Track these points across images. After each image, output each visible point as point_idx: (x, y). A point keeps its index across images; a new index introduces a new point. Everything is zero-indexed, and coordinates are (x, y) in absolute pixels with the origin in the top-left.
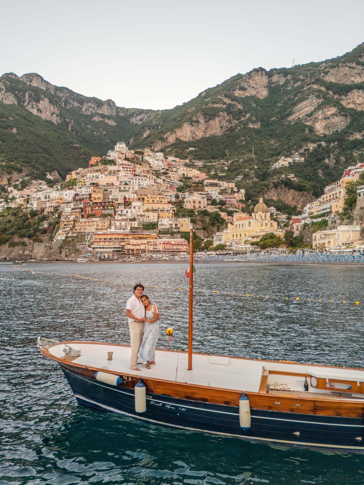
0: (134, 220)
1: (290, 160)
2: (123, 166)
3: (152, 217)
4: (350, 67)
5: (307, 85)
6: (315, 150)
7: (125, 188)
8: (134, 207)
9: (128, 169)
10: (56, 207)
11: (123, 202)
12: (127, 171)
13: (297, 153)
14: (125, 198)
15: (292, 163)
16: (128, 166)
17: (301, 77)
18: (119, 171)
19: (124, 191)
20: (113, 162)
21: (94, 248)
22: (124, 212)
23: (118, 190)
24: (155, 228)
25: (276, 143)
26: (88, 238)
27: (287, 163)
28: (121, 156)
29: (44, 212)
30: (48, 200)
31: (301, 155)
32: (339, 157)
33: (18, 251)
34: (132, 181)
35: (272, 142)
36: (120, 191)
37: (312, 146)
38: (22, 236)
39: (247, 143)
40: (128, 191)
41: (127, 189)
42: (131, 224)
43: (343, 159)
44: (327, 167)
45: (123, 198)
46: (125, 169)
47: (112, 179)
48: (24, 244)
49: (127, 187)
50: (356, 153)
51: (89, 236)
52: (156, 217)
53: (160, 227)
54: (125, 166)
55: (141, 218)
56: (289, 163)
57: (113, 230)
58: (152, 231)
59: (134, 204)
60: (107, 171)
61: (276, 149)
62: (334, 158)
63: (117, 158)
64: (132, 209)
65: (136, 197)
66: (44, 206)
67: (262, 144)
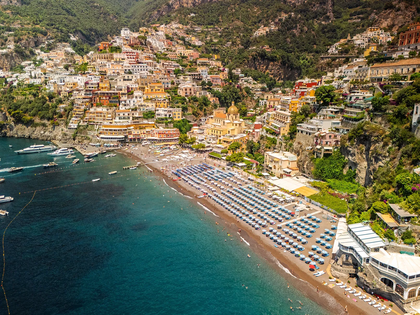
0: (135, 109)
1: (267, 29)
2: (127, 54)
3: (151, 106)
6: (287, 20)
7: (128, 77)
8: (136, 97)
9: (132, 57)
10: (70, 92)
11: (126, 92)
12: (131, 58)
13: (273, 23)
14: (128, 88)
15: (269, 33)
16: (131, 54)
18: (124, 59)
19: (128, 80)
20: (118, 49)
21: (102, 138)
22: (128, 102)
23: (122, 80)
24: (153, 117)
25: (258, 11)
26: (96, 127)
27: (265, 31)
28: (125, 42)
29: (60, 95)
30: (63, 84)
31: (276, 24)
32: (303, 27)
33: (40, 131)
34: (135, 69)
35: (256, 10)
36: (124, 80)
37: (284, 16)
38: (42, 118)
39: (236, 11)
40: (131, 80)
41: (130, 78)
42: (133, 114)
43: (306, 29)
44: (294, 36)
45: (126, 88)
46: (129, 57)
47: (118, 68)
48: (44, 125)
49: (130, 76)
50: (317, 22)
51: (98, 126)
52: (154, 106)
53: (157, 117)
54: (129, 54)
55: (141, 108)
56: (267, 32)
57: (117, 120)
58: (150, 120)
59: (136, 94)
60: (113, 59)
61: (258, 17)
62: (300, 28)
63: (123, 45)
64: (134, 99)
65: (137, 86)
66: (60, 89)
67: (247, 12)
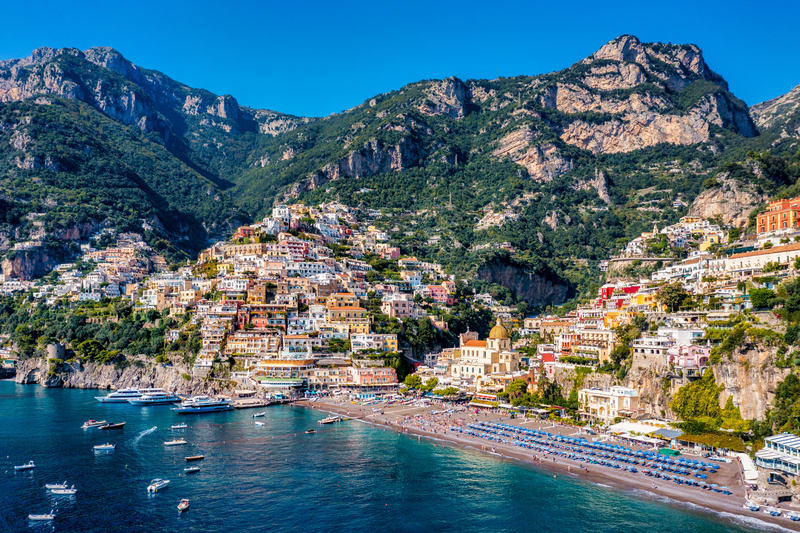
0: (316, 335)
1: (501, 217)
3: (341, 331)
4: (571, 90)
5: (518, 109)
6: (534, 203)
7: (296, 282)
8: (314, 315)
9: (298, 250)
10: (190, 307)
11: (296, 306)
12: (296, 252)
13: (509, 207)
14: (299, 300)
15: (505, 222)
16: (297, 246)
17: (508, 95)
18: (284, 253)
19: (295, 286)
20: (271, 238)
21: (259, 382)
22: (300, 323)
24: (347, 349)
25: (479, 187)
27: (498, 220)
28: (283, 227)
29: (169, 314)
31: (516, 209)
32: (563, 215)
33: (131, 376)
34: (304, 270)
35: (475, 186)
41: (299, 284)
42: (312, 343)
43: (568, 218)
44: (549, 229)
45: (296, 299)
46: (293, 250)
48: (139, 364)
49: (299, 281)
51: (251, 362)
52: (347, 331)
53: (354, 348)
54: (291, 245)
55: (325, 332)
56: (501, 221)
57: (286, 351)
58: (342, 353)
59: (312, 309)
60: (266, 252)
61: (480, 197)
62: (557, 217)
63: (278, 231)
64: (311, 317)
65: (314, 297)
66: (168, 303)
